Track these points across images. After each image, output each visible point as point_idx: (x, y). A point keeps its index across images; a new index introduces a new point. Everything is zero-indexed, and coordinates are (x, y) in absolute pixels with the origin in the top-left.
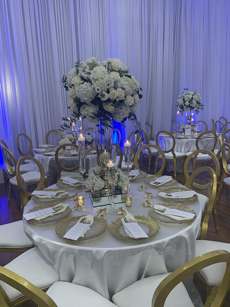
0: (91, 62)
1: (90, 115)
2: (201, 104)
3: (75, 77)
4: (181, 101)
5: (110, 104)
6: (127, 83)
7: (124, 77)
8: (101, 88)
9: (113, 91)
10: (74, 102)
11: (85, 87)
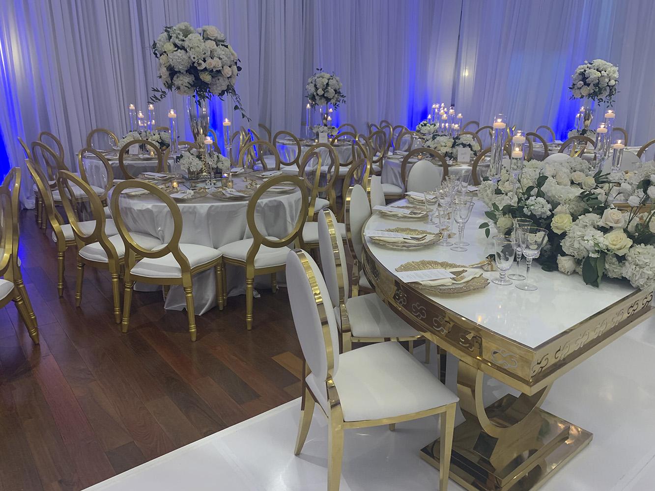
0: (184, 28)
1: (184, 84)
2: (342, 94)
3: (168, 44)
4: (311, 89)
5: (207, 73)
6: (223, 53)
7: (221, 46)
8: (197, 56)
9: (209, 60)
10: (167, 70)
11: (179, 54)
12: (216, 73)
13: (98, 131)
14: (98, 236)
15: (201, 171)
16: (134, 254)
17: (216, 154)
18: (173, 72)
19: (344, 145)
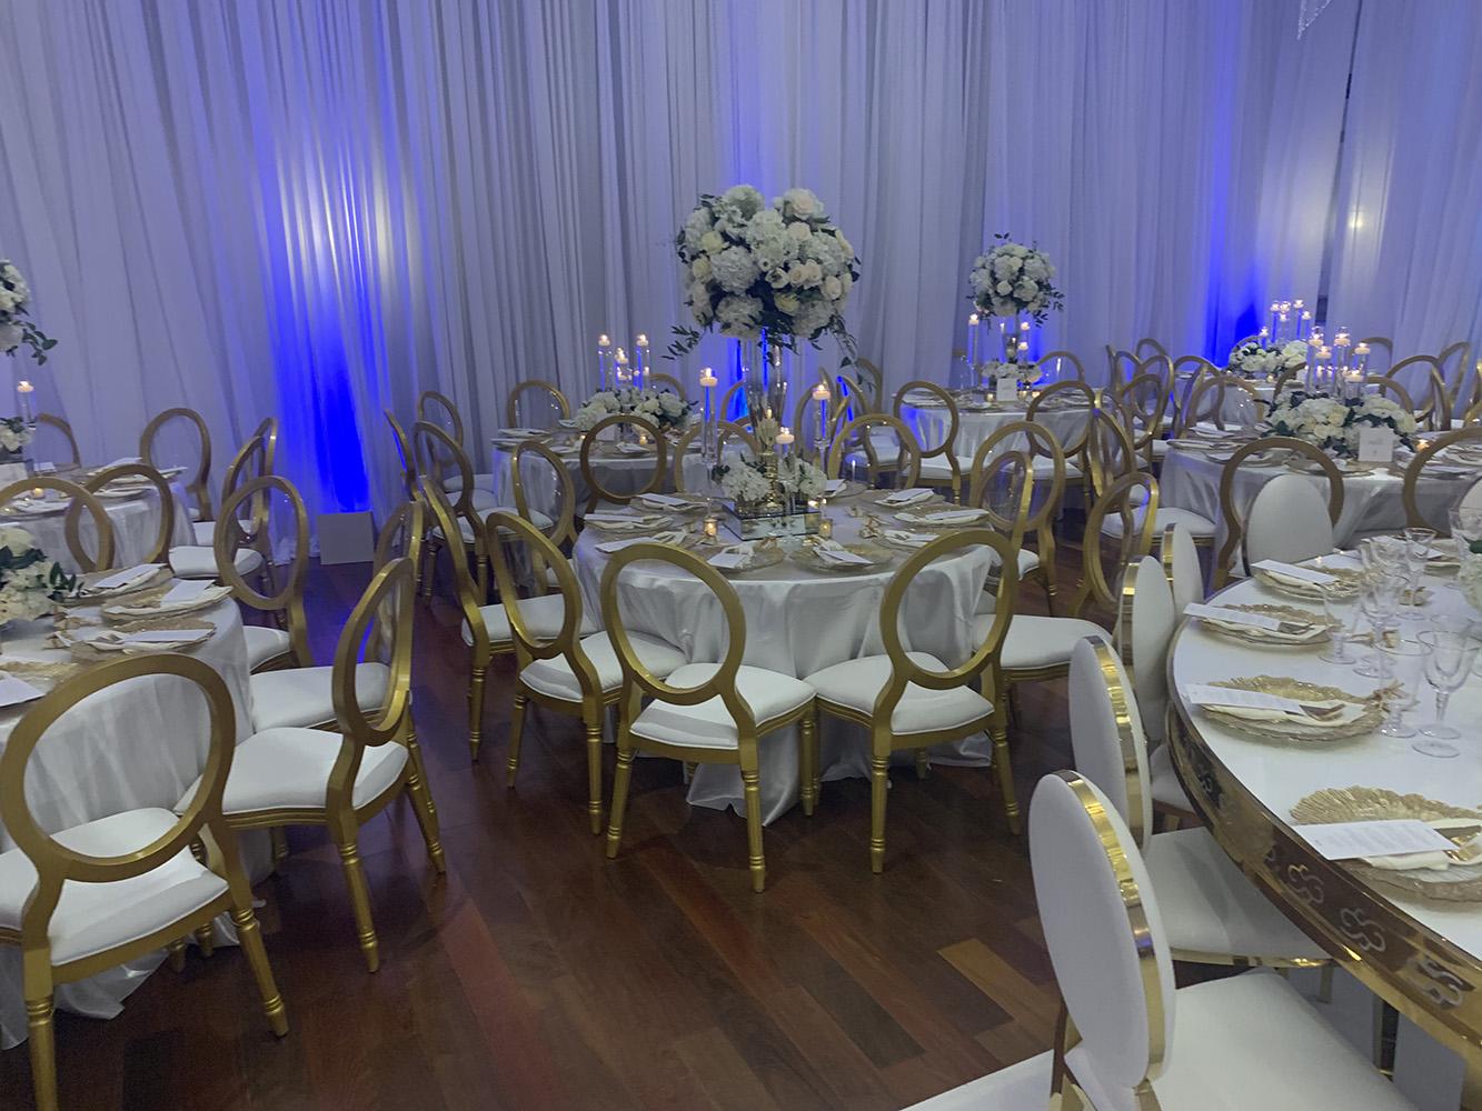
0: (743, 198)
1: (742, 320)
2: (1053, 291)
3: (711, 235)
4: (982, 280)
5: (790, 295)
6: (826, 248)
7: (820, 233)
8: (772, 260)
9: (796, 267)
10: (707, 290)
11: (734, 257)
12: (808, 294)
13: (529, 384)
14: (565, 644)
15: (765, 500)
17: (799, 462)
18: (717, 293)
19: (1059, 408)
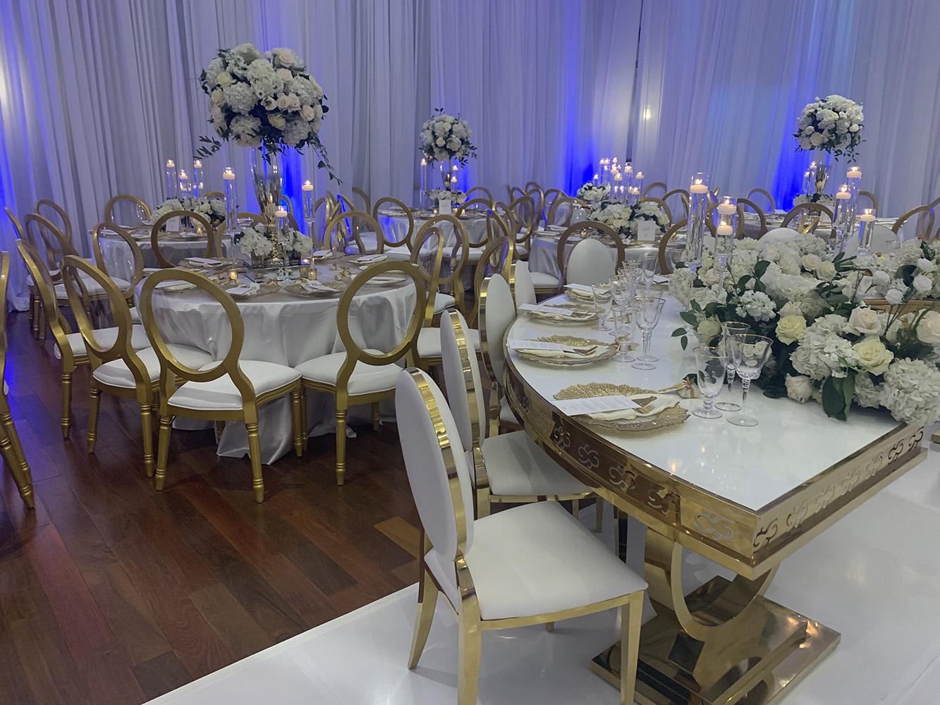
0: (246, 52)
1: (247, 132)
2: (471, 146)
3: (223, 74)
4: (427, 136)
5: (279, 116)
6: (303, 86)
7: (299, 77)
8: (265, 92)
9: (282, 97)
10: (222, 112)
11: (239, 89)
12: (293, 116)
13: (120, 198)
14: (122, 350)
15: (271, 255)
16: (174, 375)
17: (292, 231)
18: (230, 114)
19: (474, 218)
